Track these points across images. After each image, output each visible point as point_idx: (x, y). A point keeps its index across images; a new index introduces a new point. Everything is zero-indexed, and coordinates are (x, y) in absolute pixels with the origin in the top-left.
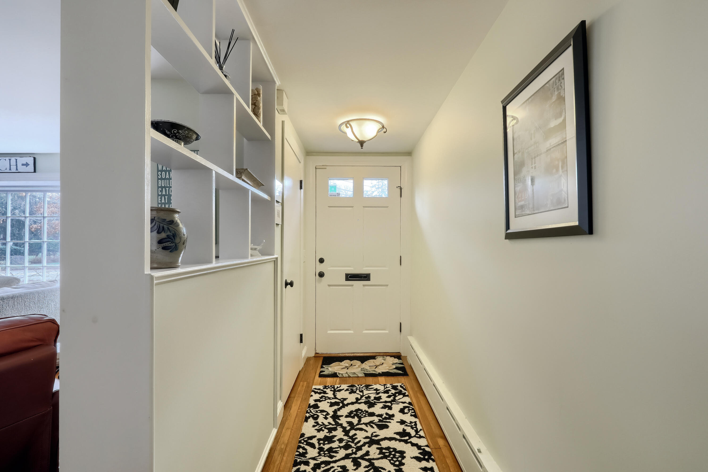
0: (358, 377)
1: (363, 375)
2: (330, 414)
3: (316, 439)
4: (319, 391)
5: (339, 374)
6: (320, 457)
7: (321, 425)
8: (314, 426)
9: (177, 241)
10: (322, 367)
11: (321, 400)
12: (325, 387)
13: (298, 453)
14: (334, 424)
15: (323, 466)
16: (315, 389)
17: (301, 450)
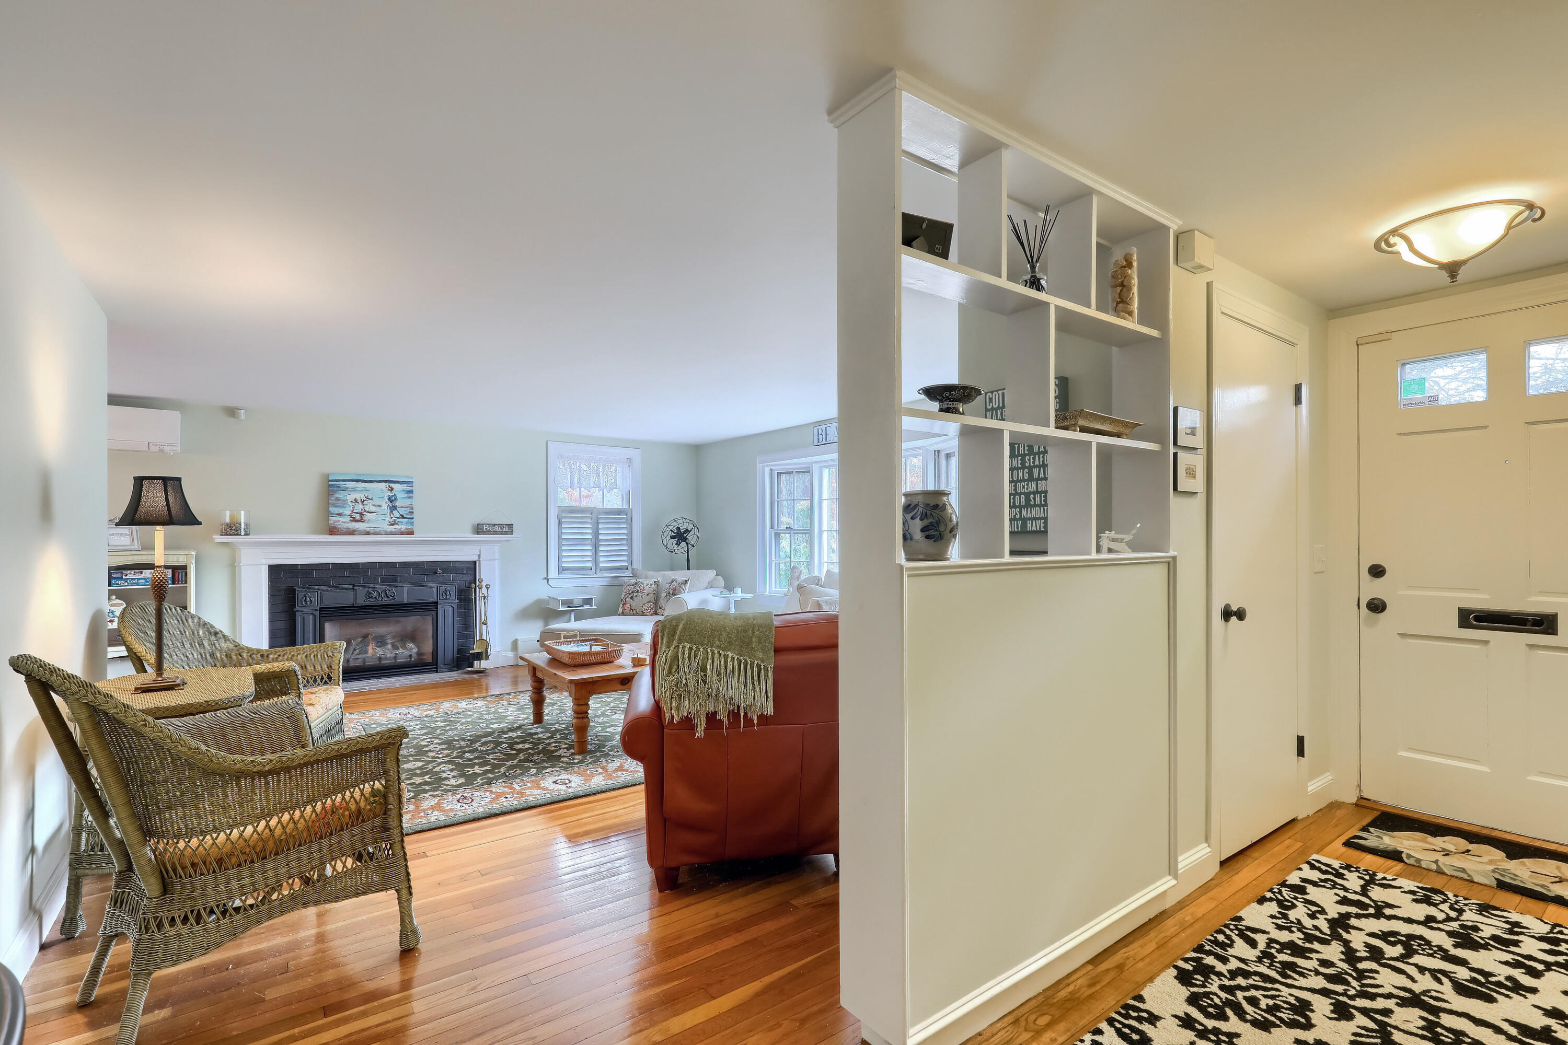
0: (1472, 882)
1: (1494, 883)
2: (1329, 914)
3: (1266, 936)
4: (1324, 868)
5: (1409, 856)
6: (1258, 964)
7: (1292, 922)
8: (1272, 917)
9: (942, 528)
10: (1365, 829)
11: (1320, 883)
12: (1348, 867)
13: (1213, 938)
14: (1329, 933)
15: (1257, 978)
16: (1318, 861)
17: (1221, 938)
